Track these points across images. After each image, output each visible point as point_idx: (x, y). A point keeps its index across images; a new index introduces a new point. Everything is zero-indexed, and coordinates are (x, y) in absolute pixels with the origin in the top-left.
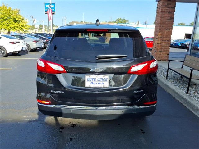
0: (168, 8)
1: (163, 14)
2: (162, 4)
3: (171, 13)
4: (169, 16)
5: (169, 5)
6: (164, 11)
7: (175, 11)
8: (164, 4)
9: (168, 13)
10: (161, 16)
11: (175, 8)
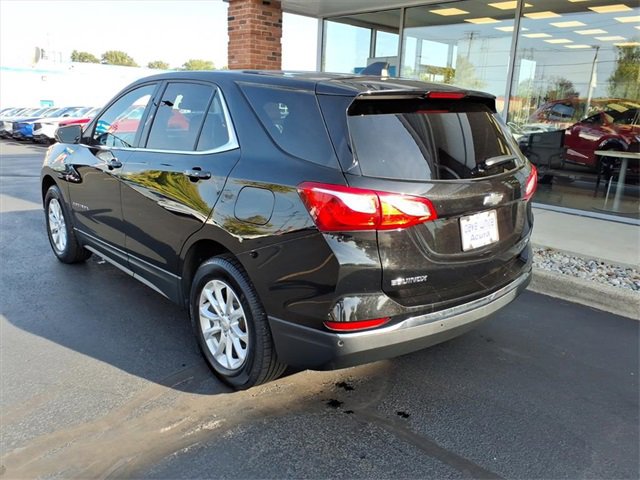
0: (266, 24)
1: (257, 42)
2: (252, 11)
3: (274, 40)
4: (269, 49)
5: (268, 17)
6: (258, 34)
7: (281, 36)
8: (256, 12)
9: (267, 39)
10: (252, 46)
11: (281, 26)
